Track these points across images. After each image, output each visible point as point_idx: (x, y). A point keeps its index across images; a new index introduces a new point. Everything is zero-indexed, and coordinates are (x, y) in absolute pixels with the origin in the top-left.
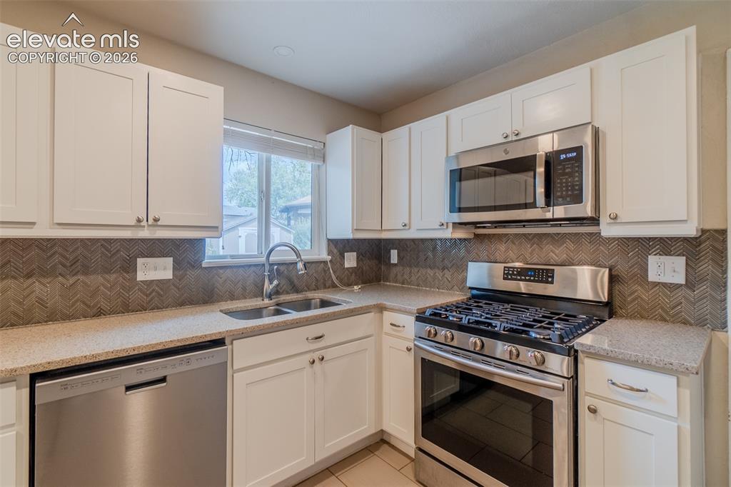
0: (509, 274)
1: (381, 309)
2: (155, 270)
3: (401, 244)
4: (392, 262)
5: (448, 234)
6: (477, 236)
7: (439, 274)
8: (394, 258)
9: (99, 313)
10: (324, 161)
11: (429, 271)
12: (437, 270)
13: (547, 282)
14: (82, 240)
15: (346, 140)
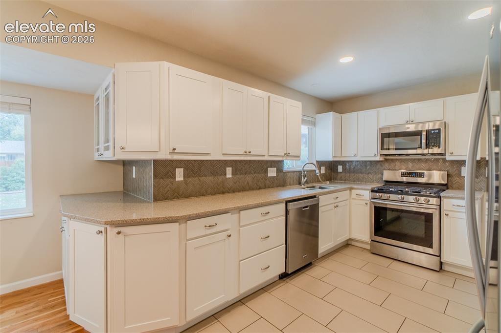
0: (403, 175)
1: (351, 189)
2: (272, 173)
3: (343, 163)
4: (339, 171)
5: (378, 158)
6: (386, 160)
7: (366, 176)
8: (340, 168)
9: (260, 188)
10: (315, 126)
11: (360, 175)
12: (365, 174)
13: (421, 177)
14: (259, 161)
15: (329, 118)
